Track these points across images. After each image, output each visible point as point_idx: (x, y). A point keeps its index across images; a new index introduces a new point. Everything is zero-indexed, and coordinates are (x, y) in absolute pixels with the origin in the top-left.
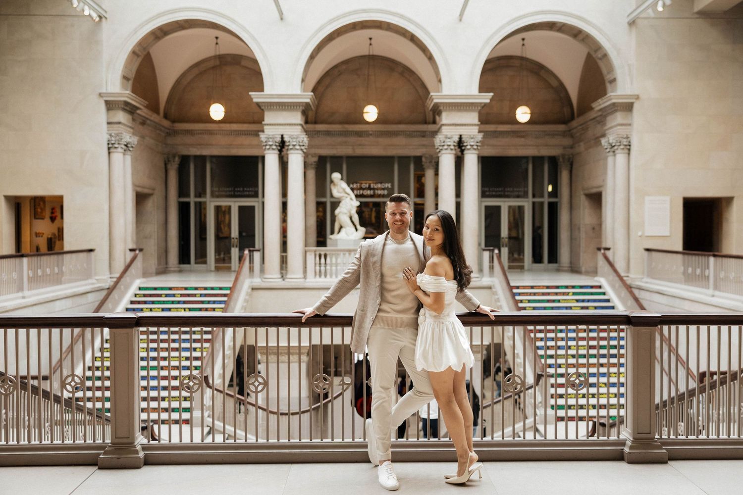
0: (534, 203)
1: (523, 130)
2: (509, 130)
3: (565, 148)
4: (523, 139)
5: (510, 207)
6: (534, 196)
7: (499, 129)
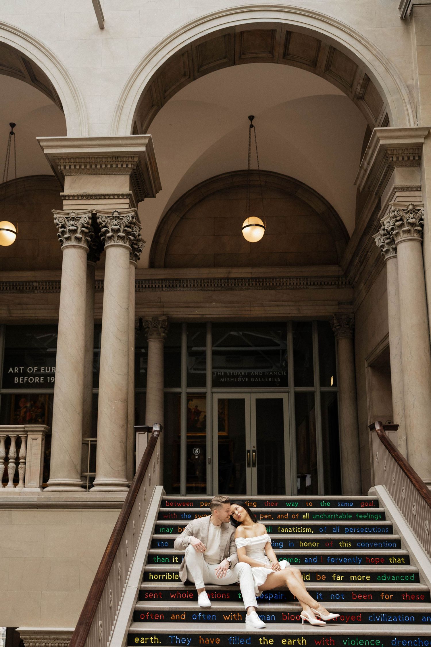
0: (297, 394)
1: (272, 275)
2: (250, 276)
3: (339, 304)
4: (273, 292)
5: (259, 402)
6: (296, 385)
7: (232, 275)
